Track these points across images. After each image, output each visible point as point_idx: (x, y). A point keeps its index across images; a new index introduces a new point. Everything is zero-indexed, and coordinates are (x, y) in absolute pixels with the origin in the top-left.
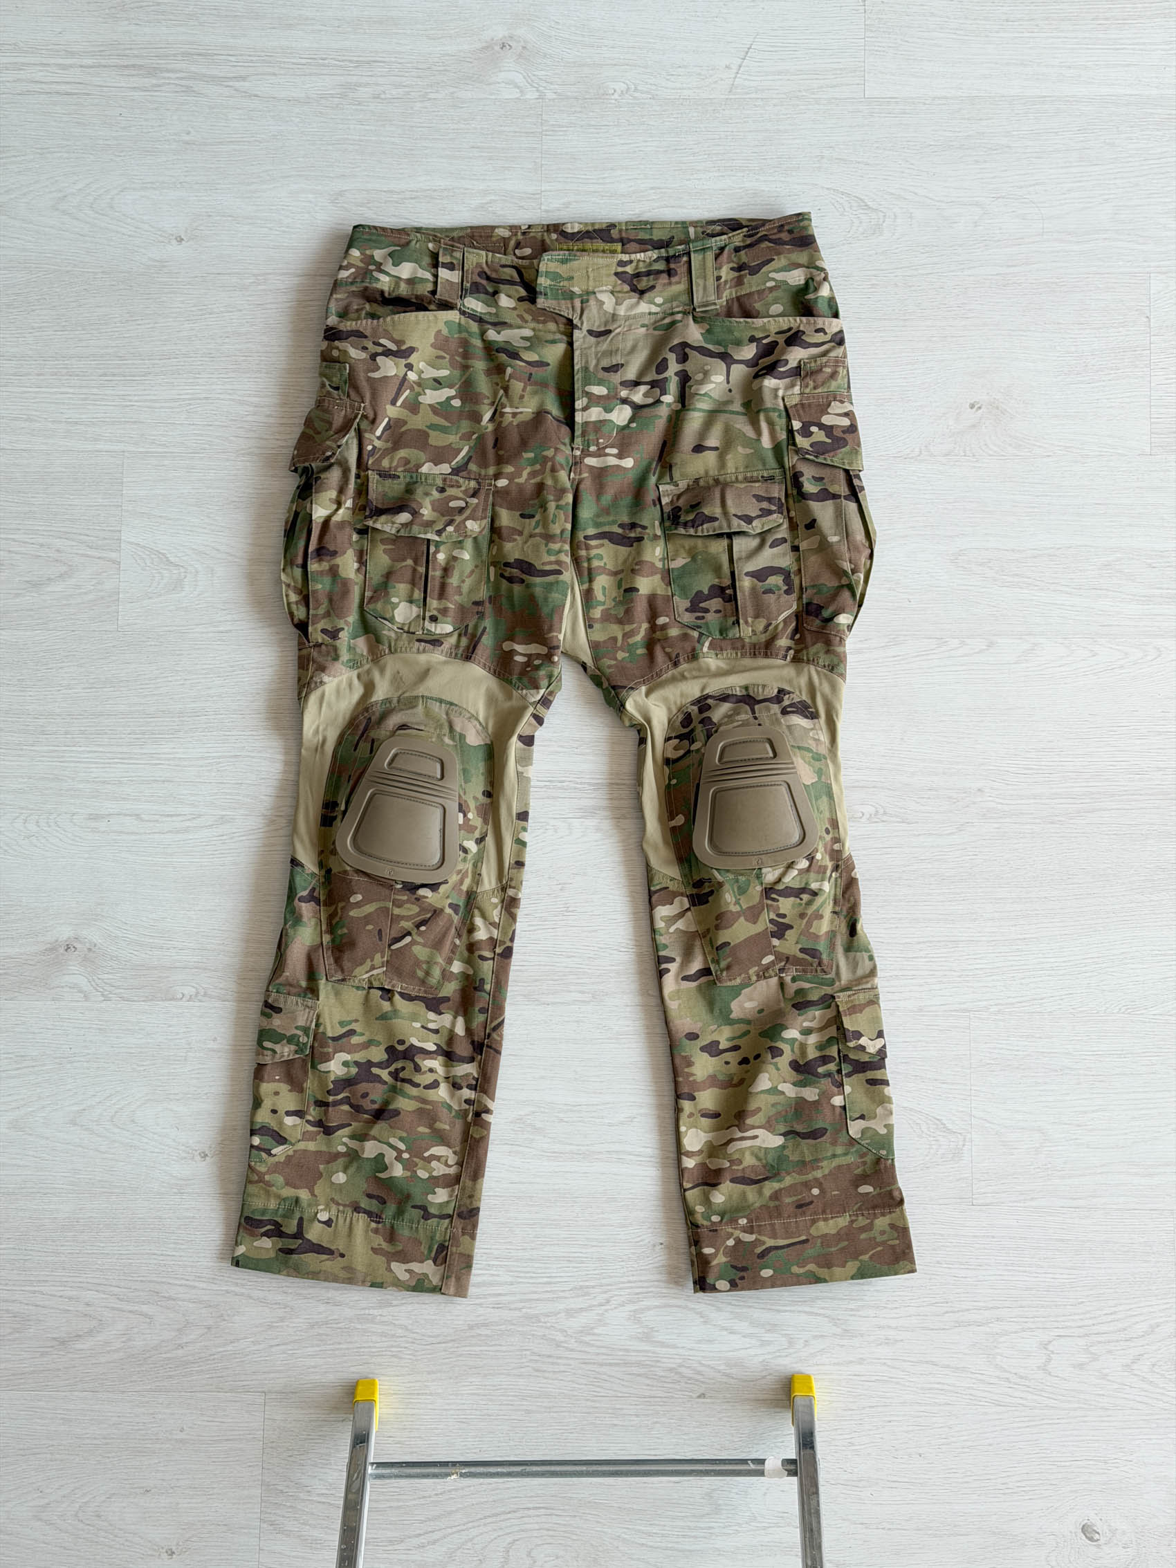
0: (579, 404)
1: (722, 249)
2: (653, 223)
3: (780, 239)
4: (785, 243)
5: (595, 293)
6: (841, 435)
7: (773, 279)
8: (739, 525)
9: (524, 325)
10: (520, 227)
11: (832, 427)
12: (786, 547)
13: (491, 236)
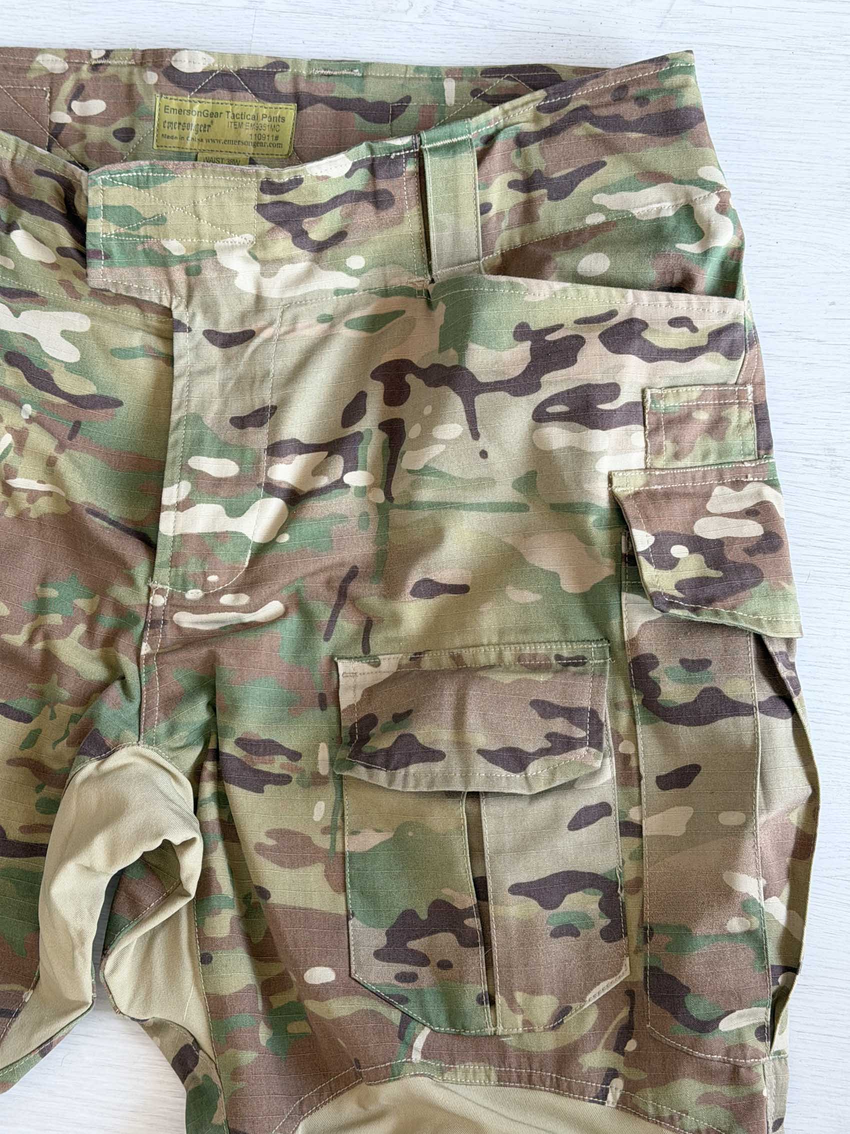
0: (171, 495)
1: (490, 140)
2: (367, 65)
3: (617, 117)
4: (627, 126)
5: (213, 253)
6: (743, 558)
7: (601, 209)
8: (489, 777)
9: (71, 301)
10: (89, 52)
11: (720, 543)
12: (608, 825)
13: (27, 69)
